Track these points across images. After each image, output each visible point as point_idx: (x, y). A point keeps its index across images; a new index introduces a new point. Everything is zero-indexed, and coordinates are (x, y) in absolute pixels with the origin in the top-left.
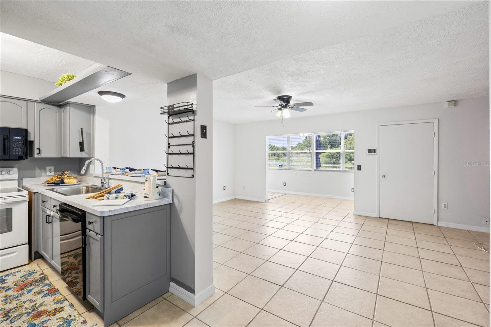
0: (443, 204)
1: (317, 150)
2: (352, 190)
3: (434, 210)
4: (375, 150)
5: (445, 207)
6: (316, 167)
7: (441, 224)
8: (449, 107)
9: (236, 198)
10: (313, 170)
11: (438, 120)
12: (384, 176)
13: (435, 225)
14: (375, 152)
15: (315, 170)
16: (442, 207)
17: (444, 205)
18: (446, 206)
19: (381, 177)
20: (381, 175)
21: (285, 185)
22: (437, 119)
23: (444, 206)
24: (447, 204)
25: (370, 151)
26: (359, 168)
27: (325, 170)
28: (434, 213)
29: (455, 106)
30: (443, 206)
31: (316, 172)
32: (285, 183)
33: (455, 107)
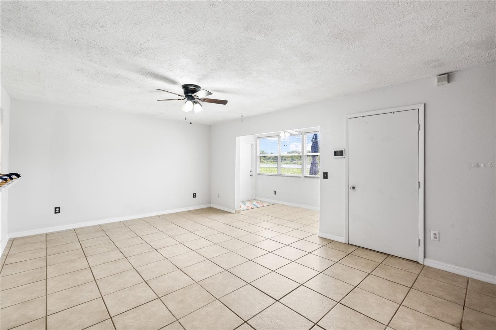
0: (432, 232)
3: (419, 240)
4: (342, 152)
5: (435, 238)
7: (428, 263)
8: (440, 83)
9: (211, 207)
10: (303, 177)
11: (425, 105)
12: (354, 187)
13: (420, 264)
14: (343, 155)
15: (305, 177)
16: (430, 237)
17: (434, 234)
18: (437, 236)
19: (350, 188)
20: (351, 186)
21: (275, 194)
22: (423, 104)
23: (434, 236)
24: (439, 233)
25: (336, 153)
26: (326, 175)
28: (419, 245)
29: (449, 82)
30: (432, 236)
31: (306, 179)
32: (275, 191)
33: (449, 84)
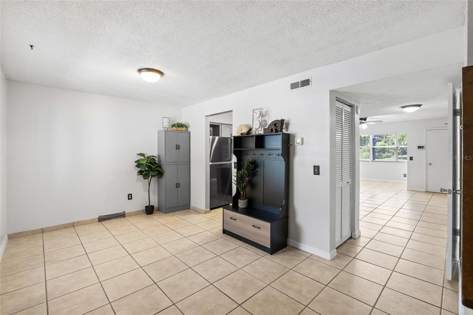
1: (373, 146)
2: (404, 175)
4: (423, 146)
6: (373, 158)
10: (371, 161)
12: (431, 164)
14: (423, 148)
15: (372, 161)
19: (428, 164)
25: (419, 147)
26: (411, 159)
27: (381, 161)
31: (373, 162)
